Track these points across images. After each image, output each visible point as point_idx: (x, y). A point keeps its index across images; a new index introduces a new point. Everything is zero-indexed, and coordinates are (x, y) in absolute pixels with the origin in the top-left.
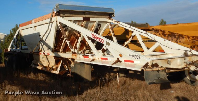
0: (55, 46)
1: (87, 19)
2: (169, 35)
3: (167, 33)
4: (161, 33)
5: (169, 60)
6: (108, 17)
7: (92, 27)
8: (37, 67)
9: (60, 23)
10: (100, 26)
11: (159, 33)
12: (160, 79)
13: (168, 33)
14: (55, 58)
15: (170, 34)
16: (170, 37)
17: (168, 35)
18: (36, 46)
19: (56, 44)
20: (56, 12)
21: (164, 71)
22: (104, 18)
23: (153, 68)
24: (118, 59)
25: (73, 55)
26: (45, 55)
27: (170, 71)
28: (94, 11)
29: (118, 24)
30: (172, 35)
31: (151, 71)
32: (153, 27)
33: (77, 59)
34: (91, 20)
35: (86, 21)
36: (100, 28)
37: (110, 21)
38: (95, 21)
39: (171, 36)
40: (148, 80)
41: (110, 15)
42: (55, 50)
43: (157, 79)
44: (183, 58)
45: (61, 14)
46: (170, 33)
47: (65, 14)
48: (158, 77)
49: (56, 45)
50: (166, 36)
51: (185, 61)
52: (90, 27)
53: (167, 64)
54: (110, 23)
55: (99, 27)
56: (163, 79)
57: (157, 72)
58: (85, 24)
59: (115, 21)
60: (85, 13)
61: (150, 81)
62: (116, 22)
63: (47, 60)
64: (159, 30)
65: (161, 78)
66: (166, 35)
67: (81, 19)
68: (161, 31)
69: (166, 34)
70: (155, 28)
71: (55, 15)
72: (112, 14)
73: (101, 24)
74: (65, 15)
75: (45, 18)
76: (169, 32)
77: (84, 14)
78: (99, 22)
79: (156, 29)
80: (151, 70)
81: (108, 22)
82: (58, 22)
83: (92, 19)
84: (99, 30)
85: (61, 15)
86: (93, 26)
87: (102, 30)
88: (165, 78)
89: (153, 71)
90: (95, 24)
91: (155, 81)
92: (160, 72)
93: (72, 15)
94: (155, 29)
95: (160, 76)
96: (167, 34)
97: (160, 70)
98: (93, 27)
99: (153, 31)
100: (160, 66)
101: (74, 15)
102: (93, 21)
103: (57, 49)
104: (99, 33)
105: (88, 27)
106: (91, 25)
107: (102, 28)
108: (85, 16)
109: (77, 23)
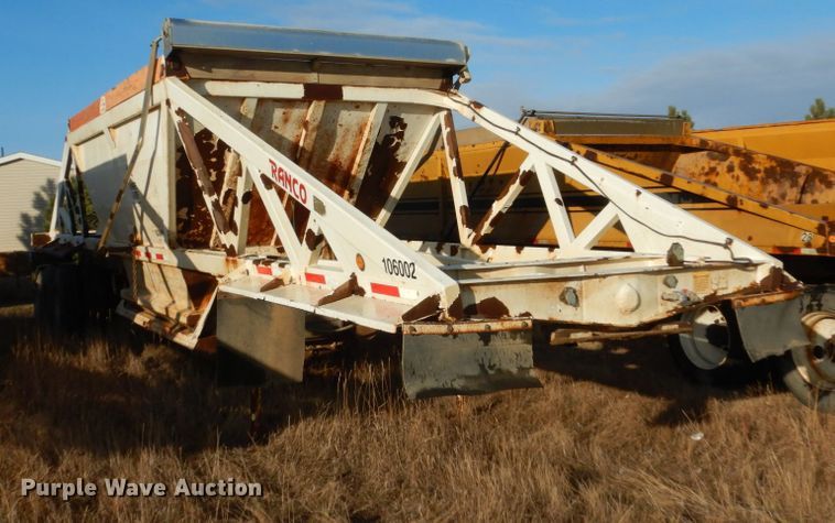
0: (179, 220)
1: (332, 94)
2: (770, 173)
3: (761, 164)
4: (735, 160)
5: (572, 284)
6: (438, 82)
7: (361, 132)
8: (134, 317)
9: (180, 112)
10: (404, 126)
11: (727, 163)
12: (491, 372)
13: (768, 165)
14: (185, 278)
15: (772, 167)
16: (776, 181)
17: (766, 170)
18: (109, 221)
19: (185, 210)
20: (162, 61)
21: (522, 338)
22: (419, 88)
23: (456, 323)
24: (354, 279)
25: (227, 260)
26: (150, 262)
27: (569, 336)
28: (359, 56)
29: (474, 119)
30: (783, 175)
31: (445, 335)
32: (704, 136)
33: (233, 279)
34: (345, 98)
35: (322, 103)
36: (401, 135)
37: (444, 101)
38: (373, 104)
39: (778, 177)
40: (423, 378)
41: (446, 75)
42: (184, 237)
43: (474, 371)
44: (660, 278)
45: (190, 70)
46: (774, 164)
47: (214, 70)
48: (482, 366)
49: (188, 214)
50: (757, 178)
51: (669, 291)
52: (348, 130)
53: (561, 305)
54: (445, 113)
55: (395, 131)
56: (510, 373)
57: (482, 342)
58: (319, 115)
59: (466, 101)
60: (317, 64)
61: (430, 384)
62: (469, 106)
63: (164, 286)
64: (731, 151)
65: (499, 370)
66: (759, 171)
67: (297, 91)
68: (737, 152)
69: (757, 167)
70: (712, 138)
71: (162, 75)
72: (458, 69)
73: (406, 117)
74: (211, 72)
75: (135, 88)
76: (770, 158)
77: (313, 71)
78: (392, 105)
79: (716, 144)
80: (443, 329)
81: (437, 109)
82: (174, 108)
83: (349, 94)
84: (398, 145)
85: (193, 72)
86: (366, 124)
87: (414, 144)
88: (521, 369)
89: (455, 335)
90: (374, 118)
91: (458, 384)
92: (496, 342)
93: (247, 73)
94: (710, 143)
95: (495, 361)
96: (762, 169)
97: (496, 333)
98: (366, 132)
99: (705, 153)
100: (514, 311)
101: (258, 73)
102: (363, 103)
103: (191, 232)
104: (399, 158)
105: (340, 131)
106: (355, 121)
107: (412, 136)
108: (313, 78)
109: (278, 113)
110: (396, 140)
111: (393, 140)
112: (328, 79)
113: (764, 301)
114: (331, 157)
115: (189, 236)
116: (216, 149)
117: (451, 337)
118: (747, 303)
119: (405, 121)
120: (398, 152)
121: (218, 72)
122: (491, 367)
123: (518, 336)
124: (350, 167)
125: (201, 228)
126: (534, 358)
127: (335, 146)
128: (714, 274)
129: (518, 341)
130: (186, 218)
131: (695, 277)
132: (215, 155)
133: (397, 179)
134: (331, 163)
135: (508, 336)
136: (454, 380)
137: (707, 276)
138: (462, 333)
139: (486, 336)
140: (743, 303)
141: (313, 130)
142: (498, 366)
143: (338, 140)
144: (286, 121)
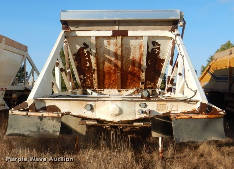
1: (124, 34)
7: (141, 48)
9: (66, 42)
10: (159, 45)
12: (42, 131)
19: (82, 75)
21: (56, 120)
31: (25, 116)
34: (129, 35)
35: (120, 37)
36: (159, 49)
38: (142, 37)
40: (14, 129)
41: (173, 24)
42: (84, 85)
43: (35, 129)
44: (138, 104)
45: (71, 27)
48: (39, 128)
52: (135, 47)
53: (85, 110)
55: (156, 47)
56: (49, 132)
57: (39, 120)
60: (117, 23)
65: (45, 131)
67: (110, 33)
73: (159, 41)
74: (78, 28)
77: (116, 25)
78: (149, 37)
80: (24, 113)
83: (130, 33)
84: (158, 53)
86: (142, 45)
88: (54, 131)
89: (29, 116)
90: (144, 42)
92: (45, 120)
93: (91, 28)
95: (44, 127)
97: (45, 117)
101: (95, 27)
102: (138, 37)
103: (86, 83)
104: (161, 58)
105: (132, 48)
106: (137, 44)
107: (164, 49)
108: (116, 28)
109: (105, 42)
110: (157, 51)
111: (156, 51)
112: (122, 28)
113: (191, 117)
114: (131, 57)
115: (86, 84)
116: (86, 54)
117: (27, 116)
118: (179, 118)
119: (159, 43)
120: (159, 55)
121: (80, 28)
122: (42, 129)
123: (55, 119)
124: (140, 61)
125: (89, 82)
126: (61, 128)
127: (132, 53)
128: (169, 104)
129: (55, 121)
130: (83, 78)
131: (158, 104)
132: (87, 56)
133: (162, 66)
134: (132, 60)
135: (51, 119)
136: (26, 132)
137: (165, 104)
138: (32, 116)
139: (41, 118)
140: (177, 117)
141: (119, 47)
142: (45, 129)
143: (132, 51)
144: (109, 44)
